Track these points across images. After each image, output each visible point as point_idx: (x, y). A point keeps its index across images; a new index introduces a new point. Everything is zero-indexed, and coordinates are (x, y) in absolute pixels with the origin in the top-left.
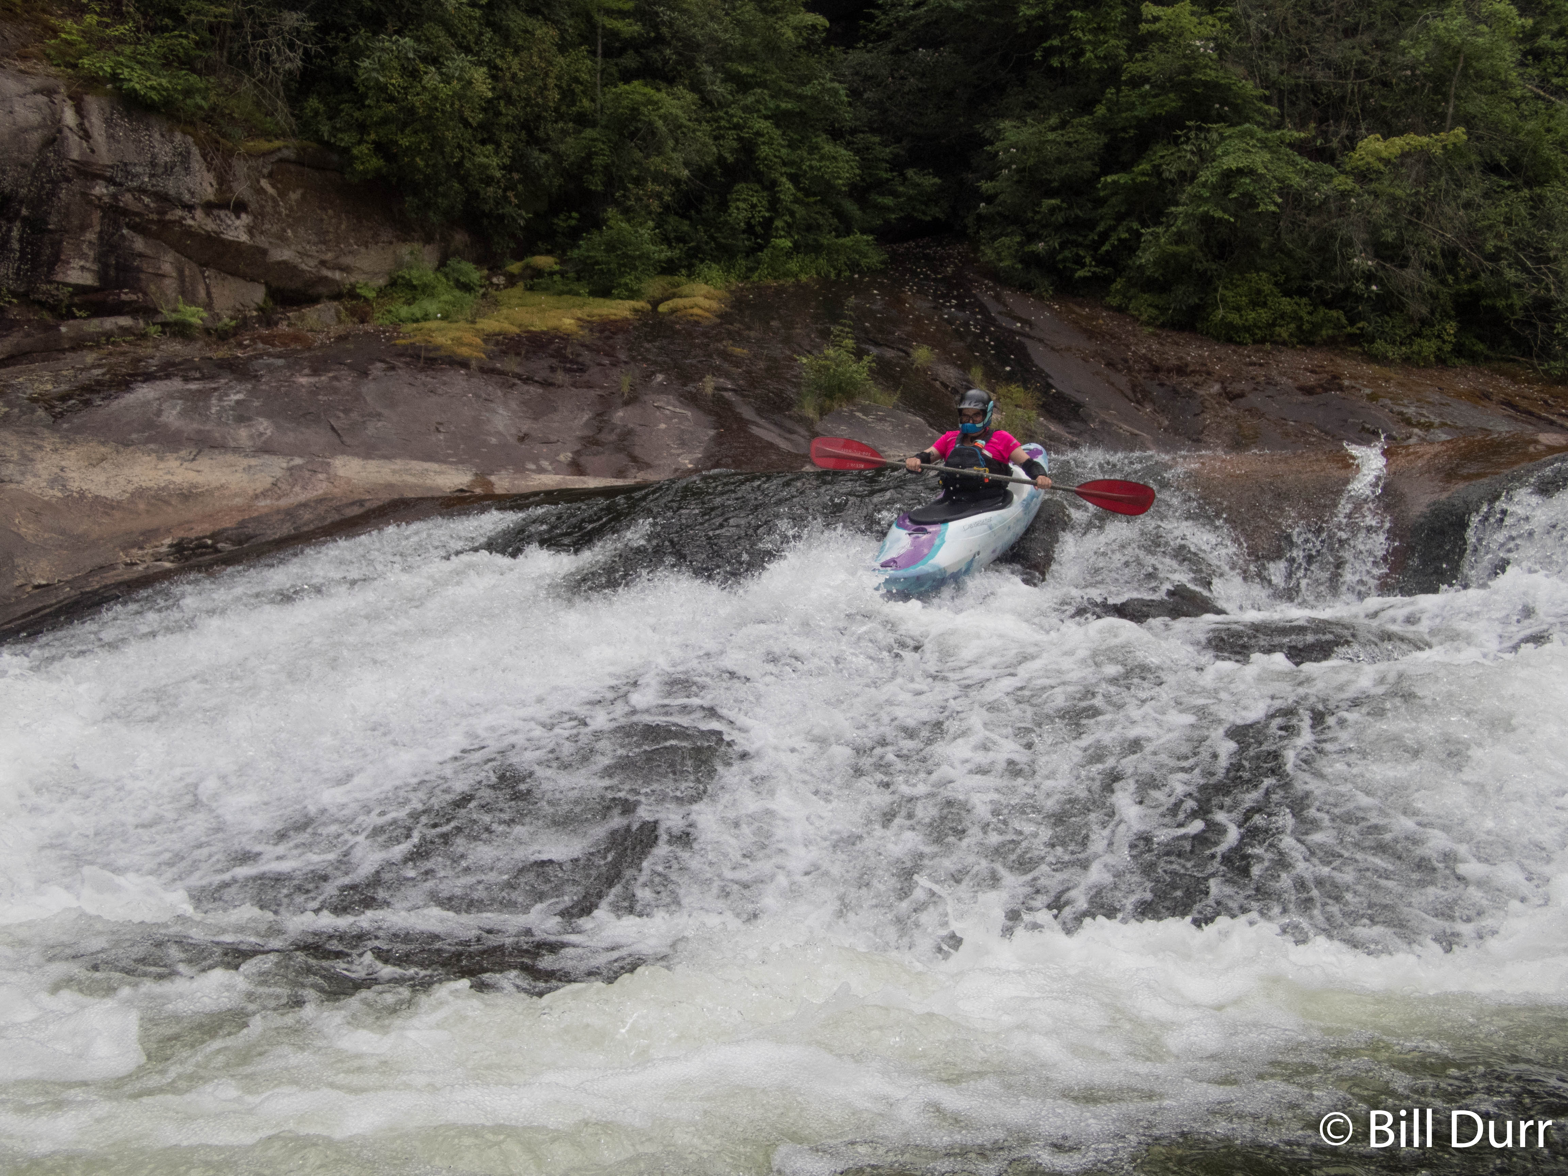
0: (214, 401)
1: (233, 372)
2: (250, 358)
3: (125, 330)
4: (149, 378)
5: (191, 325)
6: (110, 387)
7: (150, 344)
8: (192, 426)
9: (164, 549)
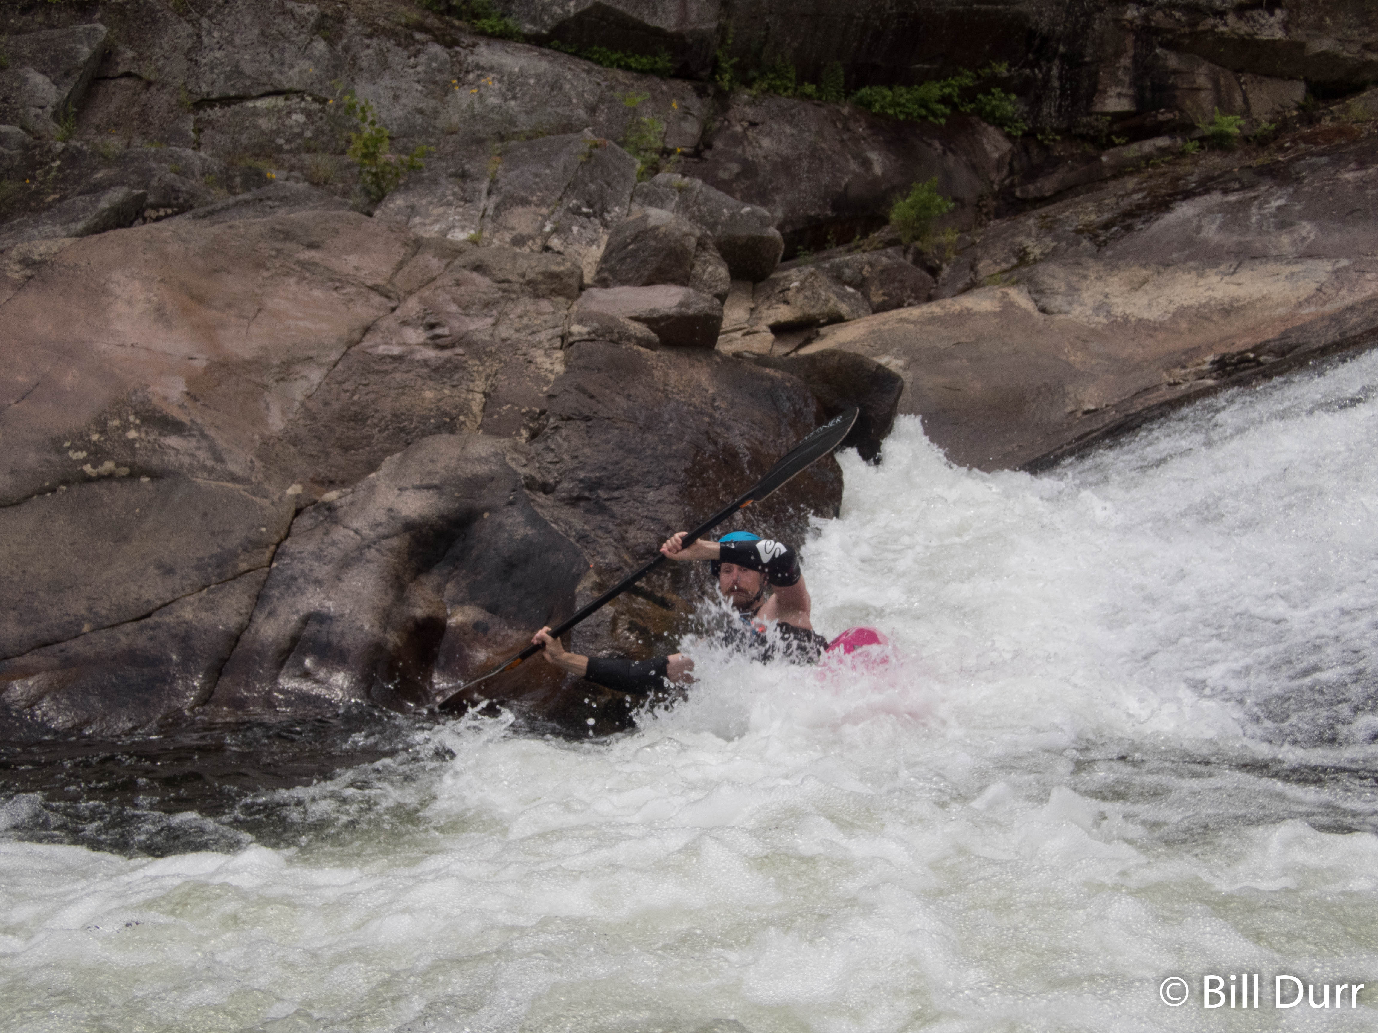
0: (1254, 210)
1: (1274, 177)
2: (1292, 161)
3: (1163, 151)
4: (1188, 195)
5: (1228, 136)
6: (1151, 209)
7: (1189, 161)
8: (1231, 239)
9: (1206, 367)
